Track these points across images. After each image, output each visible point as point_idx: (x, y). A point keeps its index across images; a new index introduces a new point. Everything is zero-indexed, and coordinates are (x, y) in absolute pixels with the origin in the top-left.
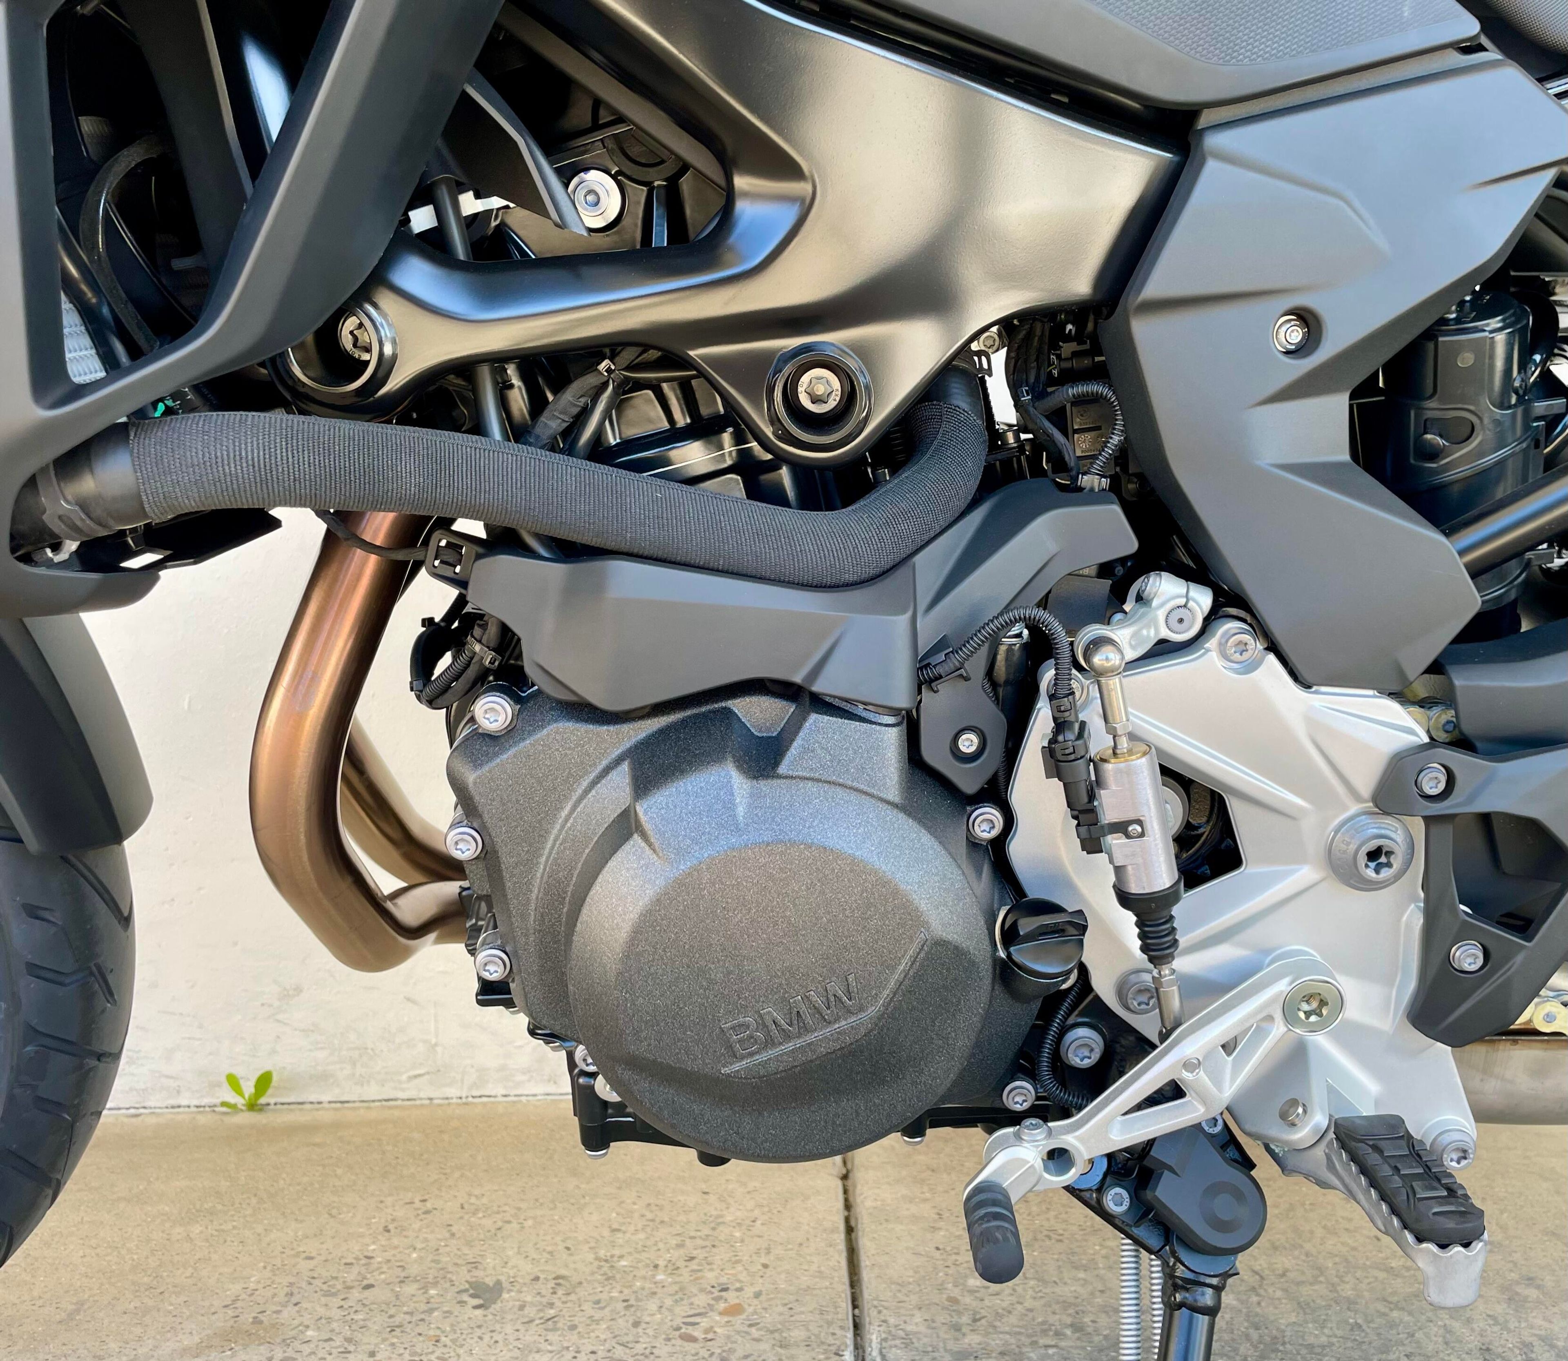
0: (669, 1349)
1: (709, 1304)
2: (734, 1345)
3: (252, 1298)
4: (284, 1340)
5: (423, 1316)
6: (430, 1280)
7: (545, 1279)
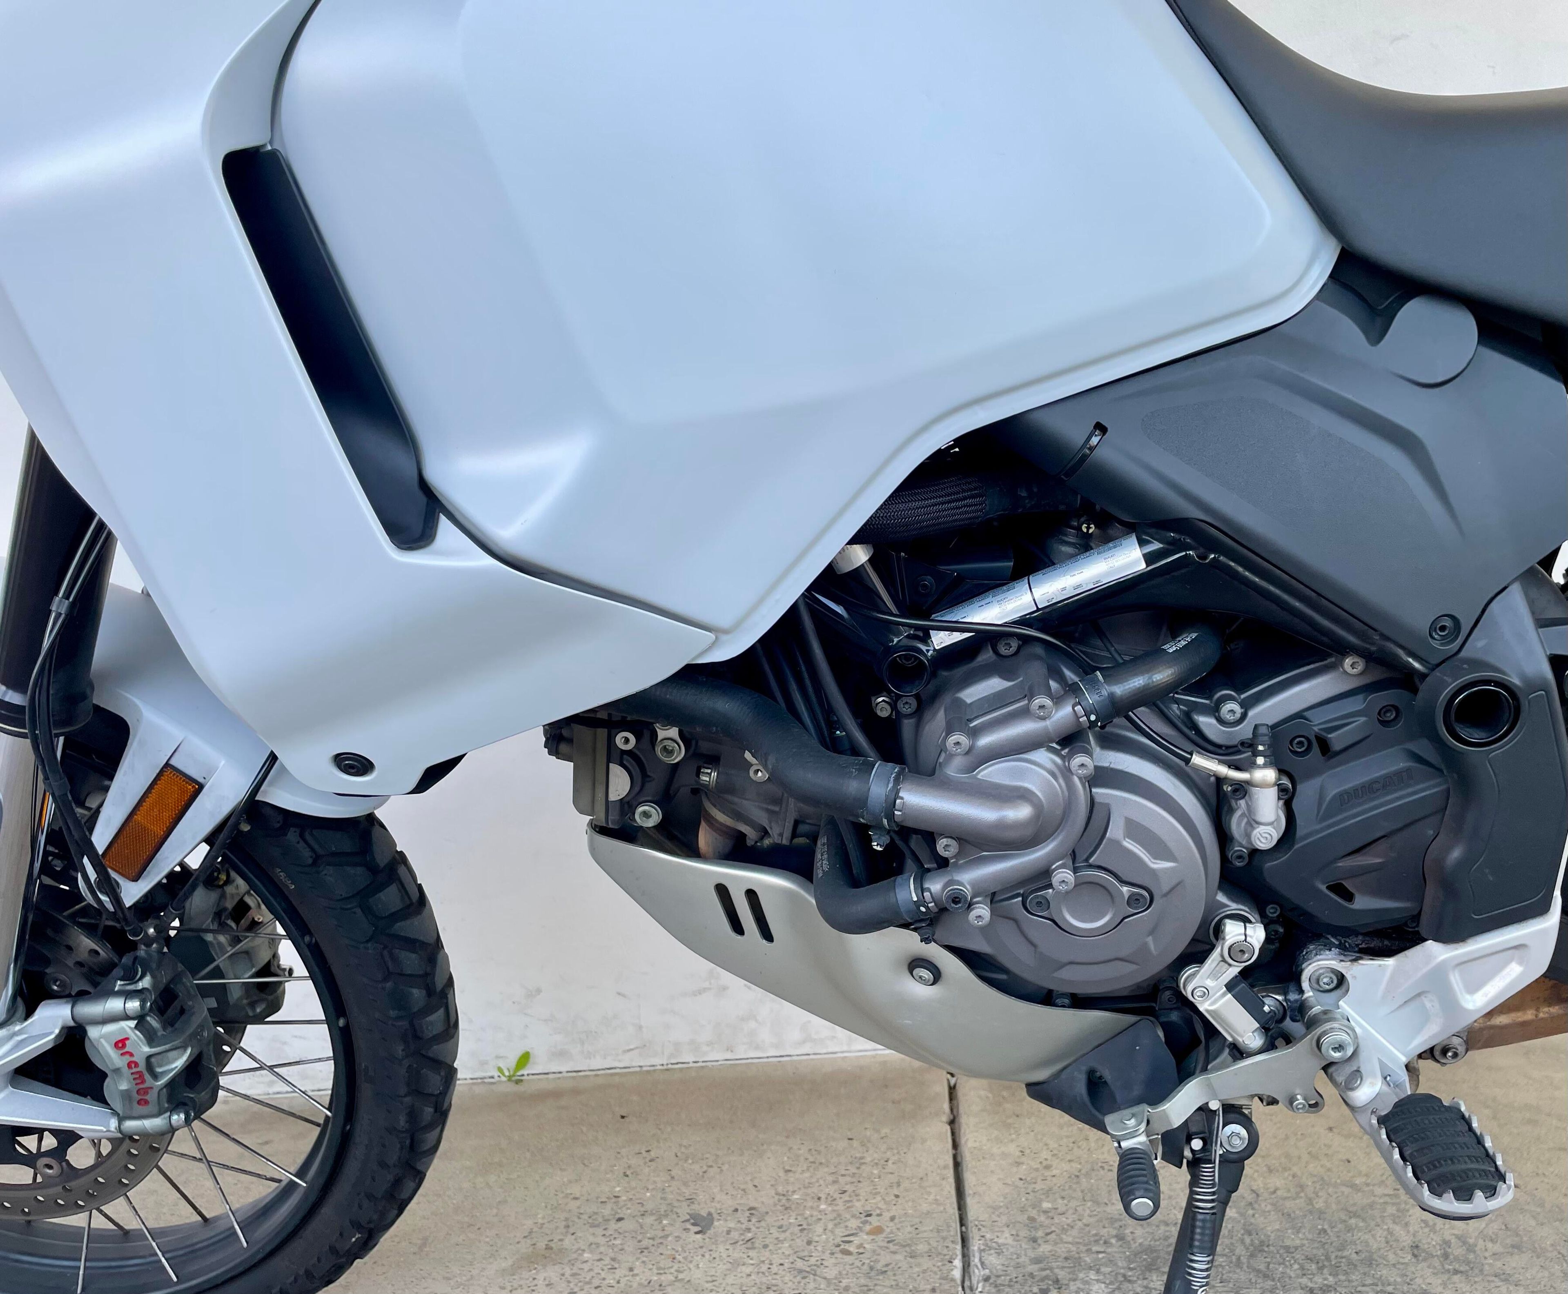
1: (859, 1227)
2: (878, 1257)
3: (541, 1229)
4: (570, 1261)
5: (661, 1239)
6: (662, 1213)
7: (742, 1209)
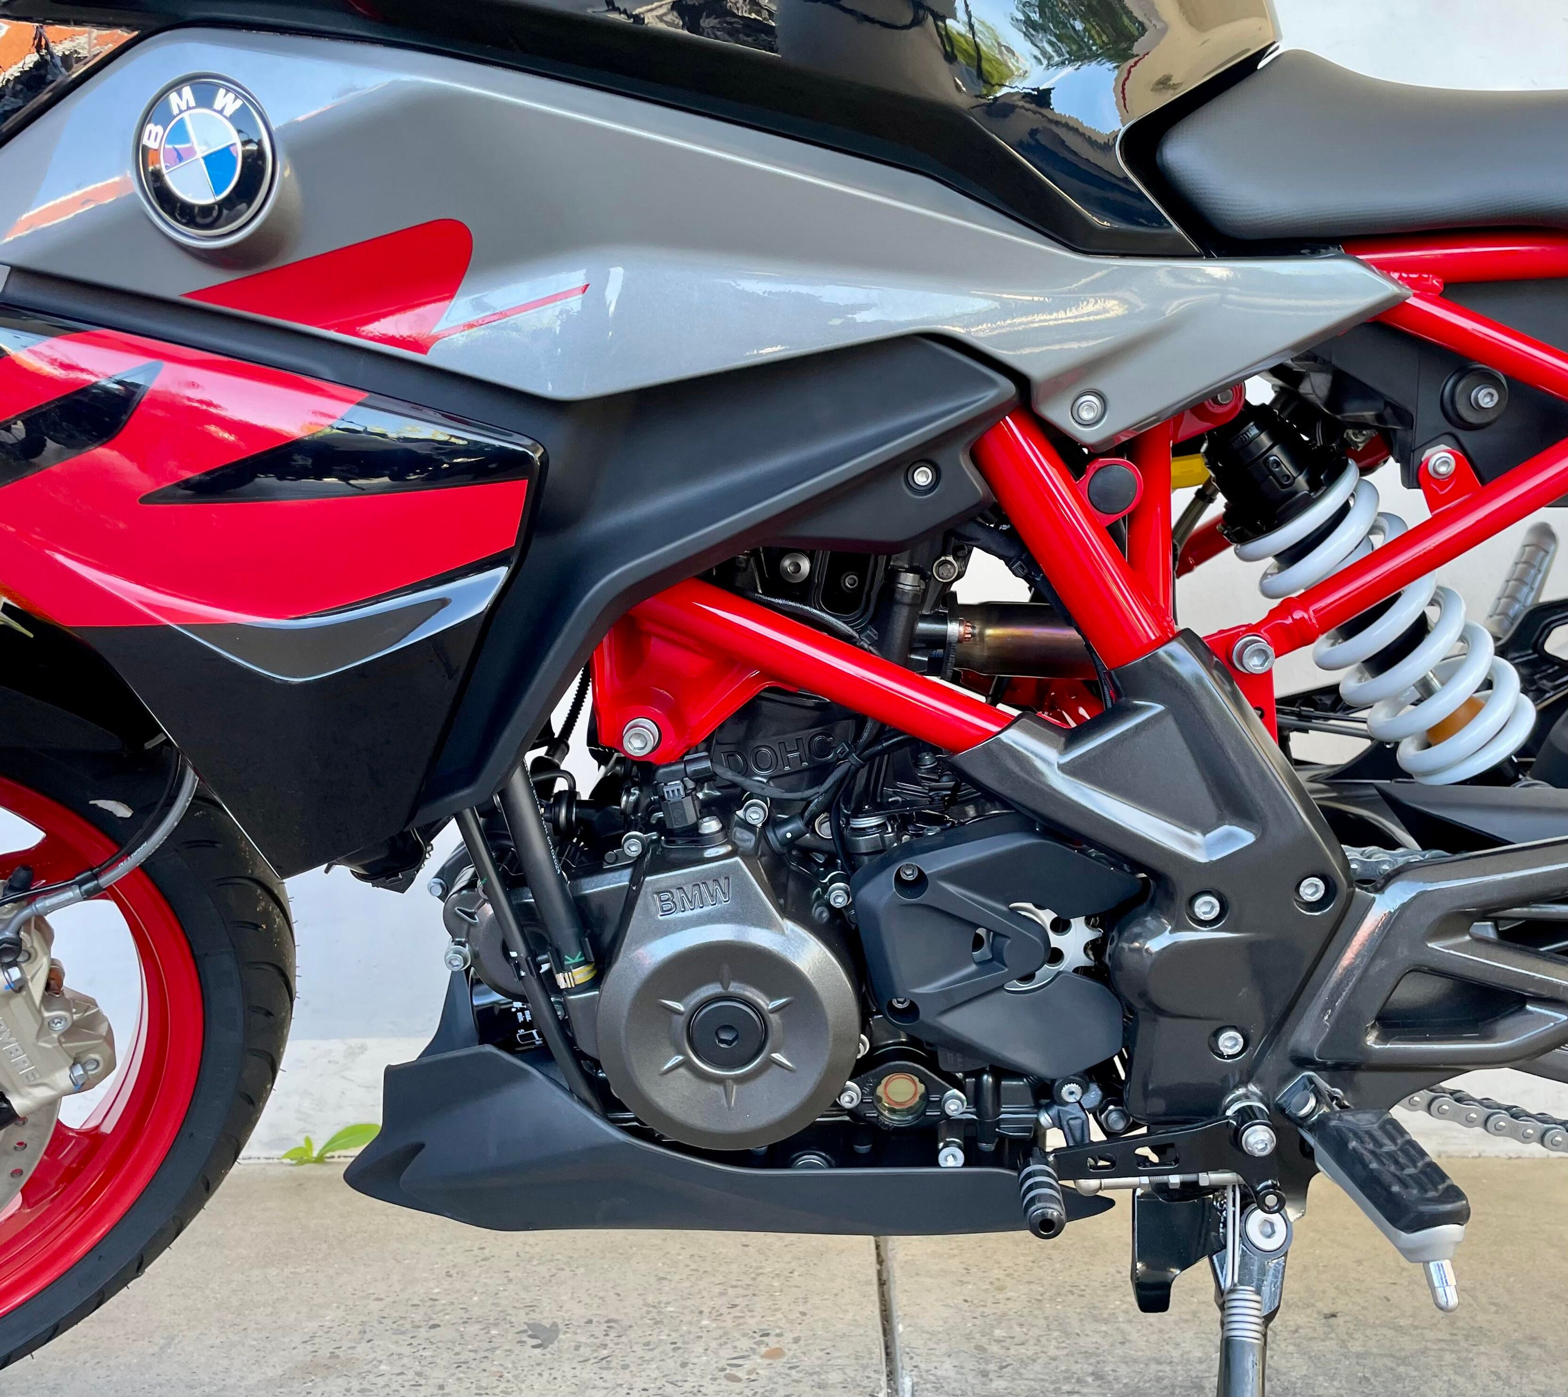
0: (715, 1387)
1: (751, 1348)
2: (776, 1386)
3: (328, 1335)
4: (360, 1374)
5: (486, 1354)
6: (491, 1321)
7: (597, 1322)
